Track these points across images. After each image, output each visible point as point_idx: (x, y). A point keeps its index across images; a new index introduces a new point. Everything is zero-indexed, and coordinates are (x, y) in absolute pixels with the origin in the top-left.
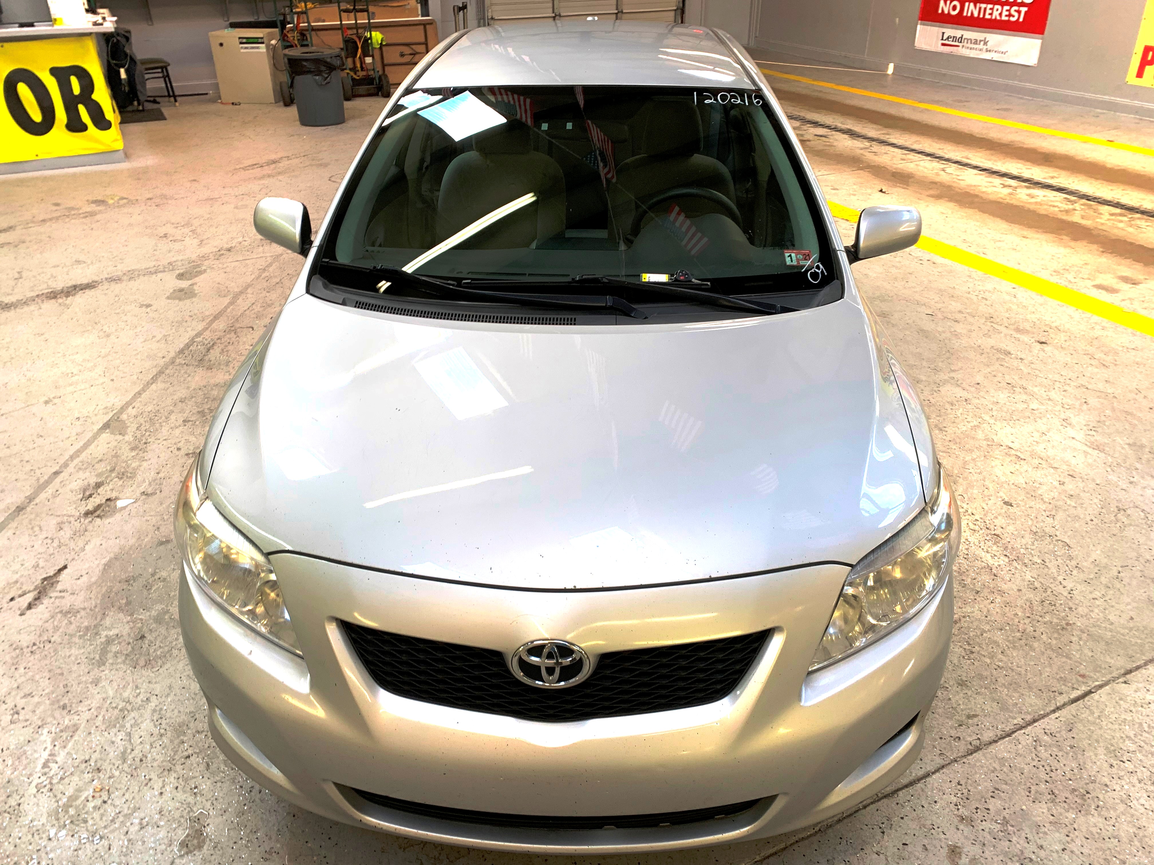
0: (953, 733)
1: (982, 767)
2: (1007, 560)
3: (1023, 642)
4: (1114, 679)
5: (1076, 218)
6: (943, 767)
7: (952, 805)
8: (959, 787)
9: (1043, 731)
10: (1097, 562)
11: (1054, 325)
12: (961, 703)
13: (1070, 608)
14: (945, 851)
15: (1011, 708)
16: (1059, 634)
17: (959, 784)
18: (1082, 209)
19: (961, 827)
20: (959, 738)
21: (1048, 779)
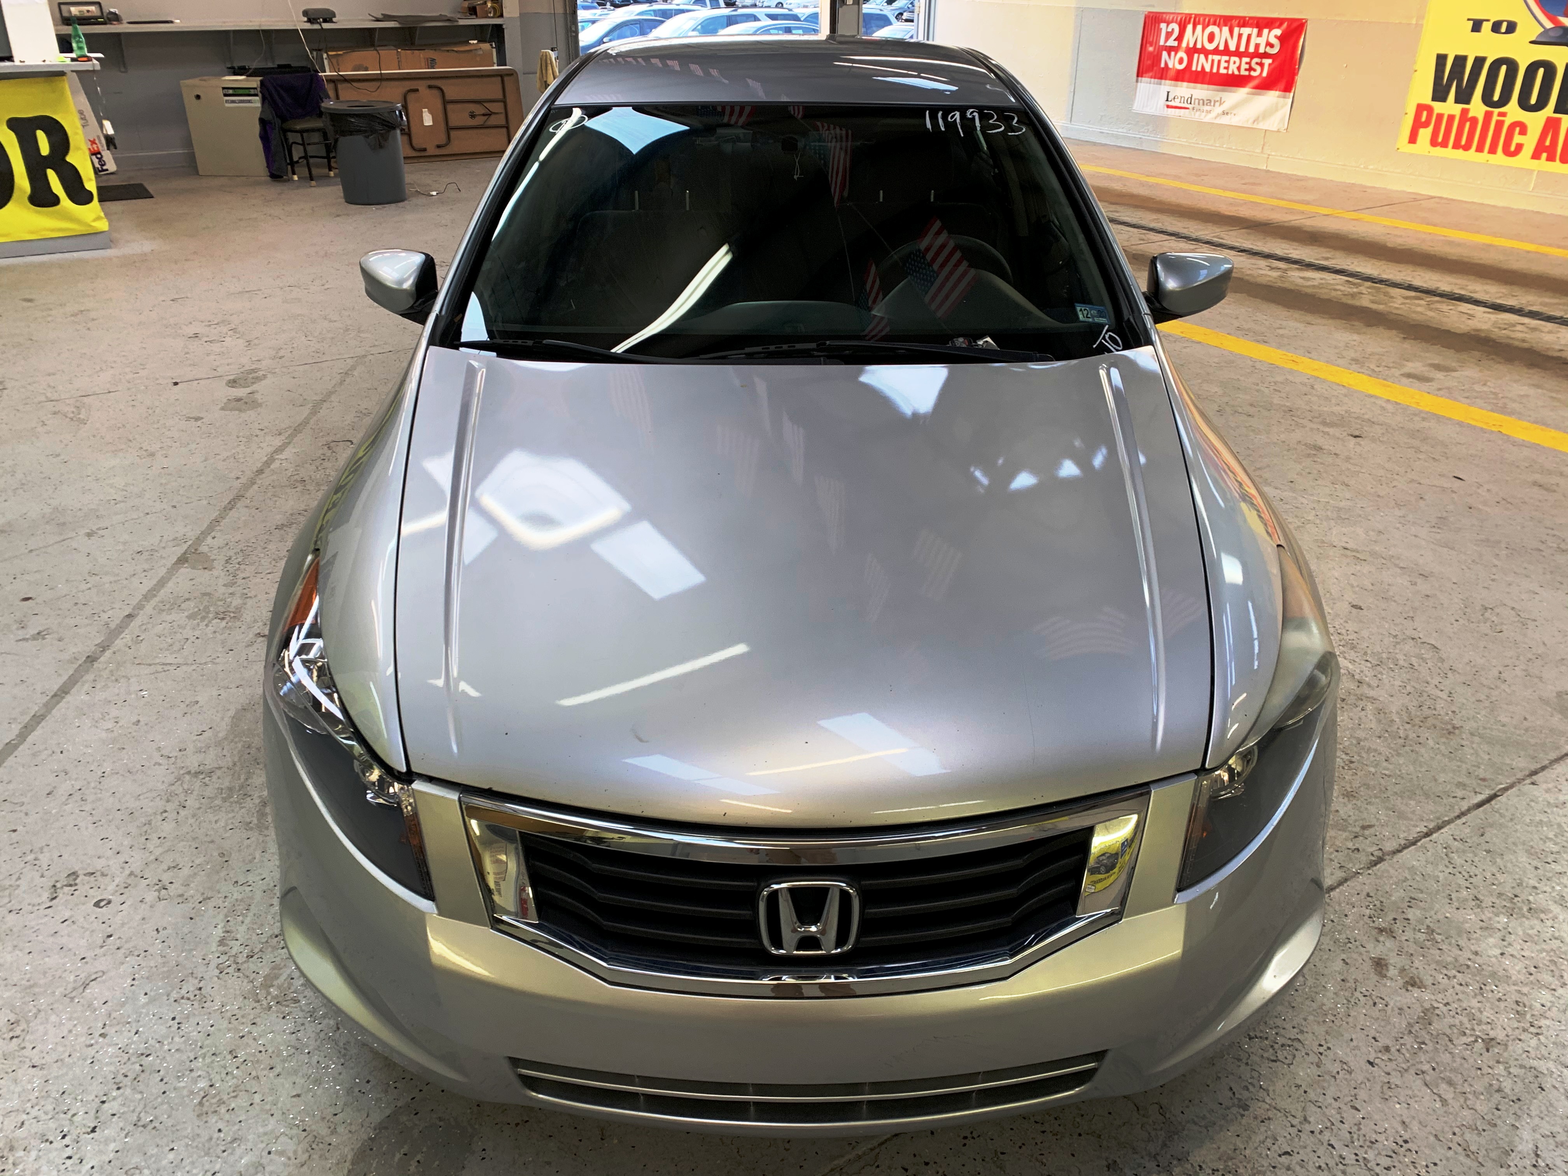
0: (1350, 845)
1: (1391, 877)
2: (1369, 665)
3: (1407, 748)
4: (1520, 781)
5: (1365, 302)
6: (1346, 880)
7: (1366, 917)
8: (1369, 899)
9: (1451, 838)
10: (1472, 664)
11: (1366, 417)
12: (1351, 814)
13: (1453, 712)
14: (1367, 966)
15: (1410, 815)
16: (1447, 738)
17: (1368, 895)
18: (1369, 293)
19: (1381, 939)
20: (1358, 850)
21: (1469, 885)
